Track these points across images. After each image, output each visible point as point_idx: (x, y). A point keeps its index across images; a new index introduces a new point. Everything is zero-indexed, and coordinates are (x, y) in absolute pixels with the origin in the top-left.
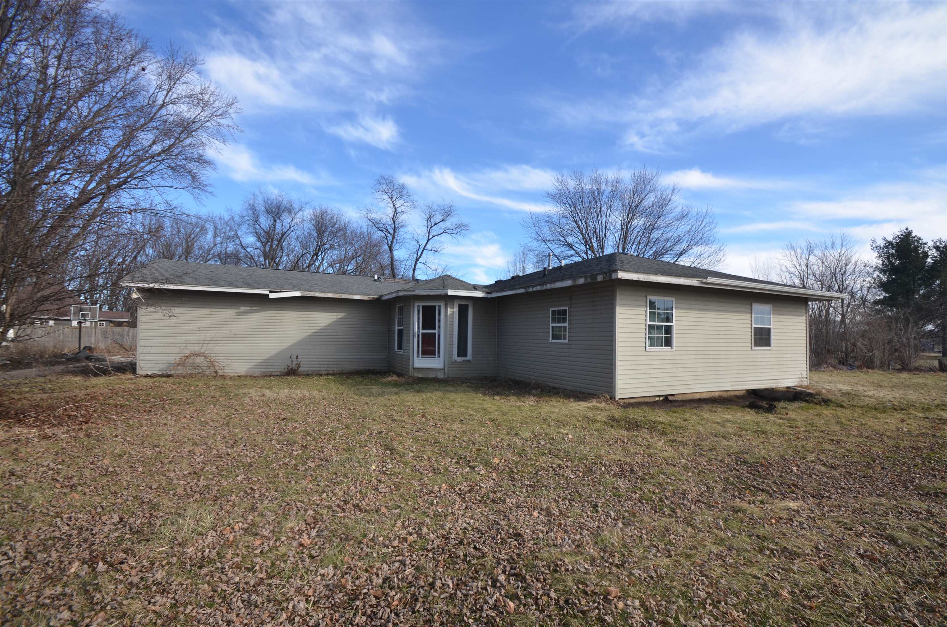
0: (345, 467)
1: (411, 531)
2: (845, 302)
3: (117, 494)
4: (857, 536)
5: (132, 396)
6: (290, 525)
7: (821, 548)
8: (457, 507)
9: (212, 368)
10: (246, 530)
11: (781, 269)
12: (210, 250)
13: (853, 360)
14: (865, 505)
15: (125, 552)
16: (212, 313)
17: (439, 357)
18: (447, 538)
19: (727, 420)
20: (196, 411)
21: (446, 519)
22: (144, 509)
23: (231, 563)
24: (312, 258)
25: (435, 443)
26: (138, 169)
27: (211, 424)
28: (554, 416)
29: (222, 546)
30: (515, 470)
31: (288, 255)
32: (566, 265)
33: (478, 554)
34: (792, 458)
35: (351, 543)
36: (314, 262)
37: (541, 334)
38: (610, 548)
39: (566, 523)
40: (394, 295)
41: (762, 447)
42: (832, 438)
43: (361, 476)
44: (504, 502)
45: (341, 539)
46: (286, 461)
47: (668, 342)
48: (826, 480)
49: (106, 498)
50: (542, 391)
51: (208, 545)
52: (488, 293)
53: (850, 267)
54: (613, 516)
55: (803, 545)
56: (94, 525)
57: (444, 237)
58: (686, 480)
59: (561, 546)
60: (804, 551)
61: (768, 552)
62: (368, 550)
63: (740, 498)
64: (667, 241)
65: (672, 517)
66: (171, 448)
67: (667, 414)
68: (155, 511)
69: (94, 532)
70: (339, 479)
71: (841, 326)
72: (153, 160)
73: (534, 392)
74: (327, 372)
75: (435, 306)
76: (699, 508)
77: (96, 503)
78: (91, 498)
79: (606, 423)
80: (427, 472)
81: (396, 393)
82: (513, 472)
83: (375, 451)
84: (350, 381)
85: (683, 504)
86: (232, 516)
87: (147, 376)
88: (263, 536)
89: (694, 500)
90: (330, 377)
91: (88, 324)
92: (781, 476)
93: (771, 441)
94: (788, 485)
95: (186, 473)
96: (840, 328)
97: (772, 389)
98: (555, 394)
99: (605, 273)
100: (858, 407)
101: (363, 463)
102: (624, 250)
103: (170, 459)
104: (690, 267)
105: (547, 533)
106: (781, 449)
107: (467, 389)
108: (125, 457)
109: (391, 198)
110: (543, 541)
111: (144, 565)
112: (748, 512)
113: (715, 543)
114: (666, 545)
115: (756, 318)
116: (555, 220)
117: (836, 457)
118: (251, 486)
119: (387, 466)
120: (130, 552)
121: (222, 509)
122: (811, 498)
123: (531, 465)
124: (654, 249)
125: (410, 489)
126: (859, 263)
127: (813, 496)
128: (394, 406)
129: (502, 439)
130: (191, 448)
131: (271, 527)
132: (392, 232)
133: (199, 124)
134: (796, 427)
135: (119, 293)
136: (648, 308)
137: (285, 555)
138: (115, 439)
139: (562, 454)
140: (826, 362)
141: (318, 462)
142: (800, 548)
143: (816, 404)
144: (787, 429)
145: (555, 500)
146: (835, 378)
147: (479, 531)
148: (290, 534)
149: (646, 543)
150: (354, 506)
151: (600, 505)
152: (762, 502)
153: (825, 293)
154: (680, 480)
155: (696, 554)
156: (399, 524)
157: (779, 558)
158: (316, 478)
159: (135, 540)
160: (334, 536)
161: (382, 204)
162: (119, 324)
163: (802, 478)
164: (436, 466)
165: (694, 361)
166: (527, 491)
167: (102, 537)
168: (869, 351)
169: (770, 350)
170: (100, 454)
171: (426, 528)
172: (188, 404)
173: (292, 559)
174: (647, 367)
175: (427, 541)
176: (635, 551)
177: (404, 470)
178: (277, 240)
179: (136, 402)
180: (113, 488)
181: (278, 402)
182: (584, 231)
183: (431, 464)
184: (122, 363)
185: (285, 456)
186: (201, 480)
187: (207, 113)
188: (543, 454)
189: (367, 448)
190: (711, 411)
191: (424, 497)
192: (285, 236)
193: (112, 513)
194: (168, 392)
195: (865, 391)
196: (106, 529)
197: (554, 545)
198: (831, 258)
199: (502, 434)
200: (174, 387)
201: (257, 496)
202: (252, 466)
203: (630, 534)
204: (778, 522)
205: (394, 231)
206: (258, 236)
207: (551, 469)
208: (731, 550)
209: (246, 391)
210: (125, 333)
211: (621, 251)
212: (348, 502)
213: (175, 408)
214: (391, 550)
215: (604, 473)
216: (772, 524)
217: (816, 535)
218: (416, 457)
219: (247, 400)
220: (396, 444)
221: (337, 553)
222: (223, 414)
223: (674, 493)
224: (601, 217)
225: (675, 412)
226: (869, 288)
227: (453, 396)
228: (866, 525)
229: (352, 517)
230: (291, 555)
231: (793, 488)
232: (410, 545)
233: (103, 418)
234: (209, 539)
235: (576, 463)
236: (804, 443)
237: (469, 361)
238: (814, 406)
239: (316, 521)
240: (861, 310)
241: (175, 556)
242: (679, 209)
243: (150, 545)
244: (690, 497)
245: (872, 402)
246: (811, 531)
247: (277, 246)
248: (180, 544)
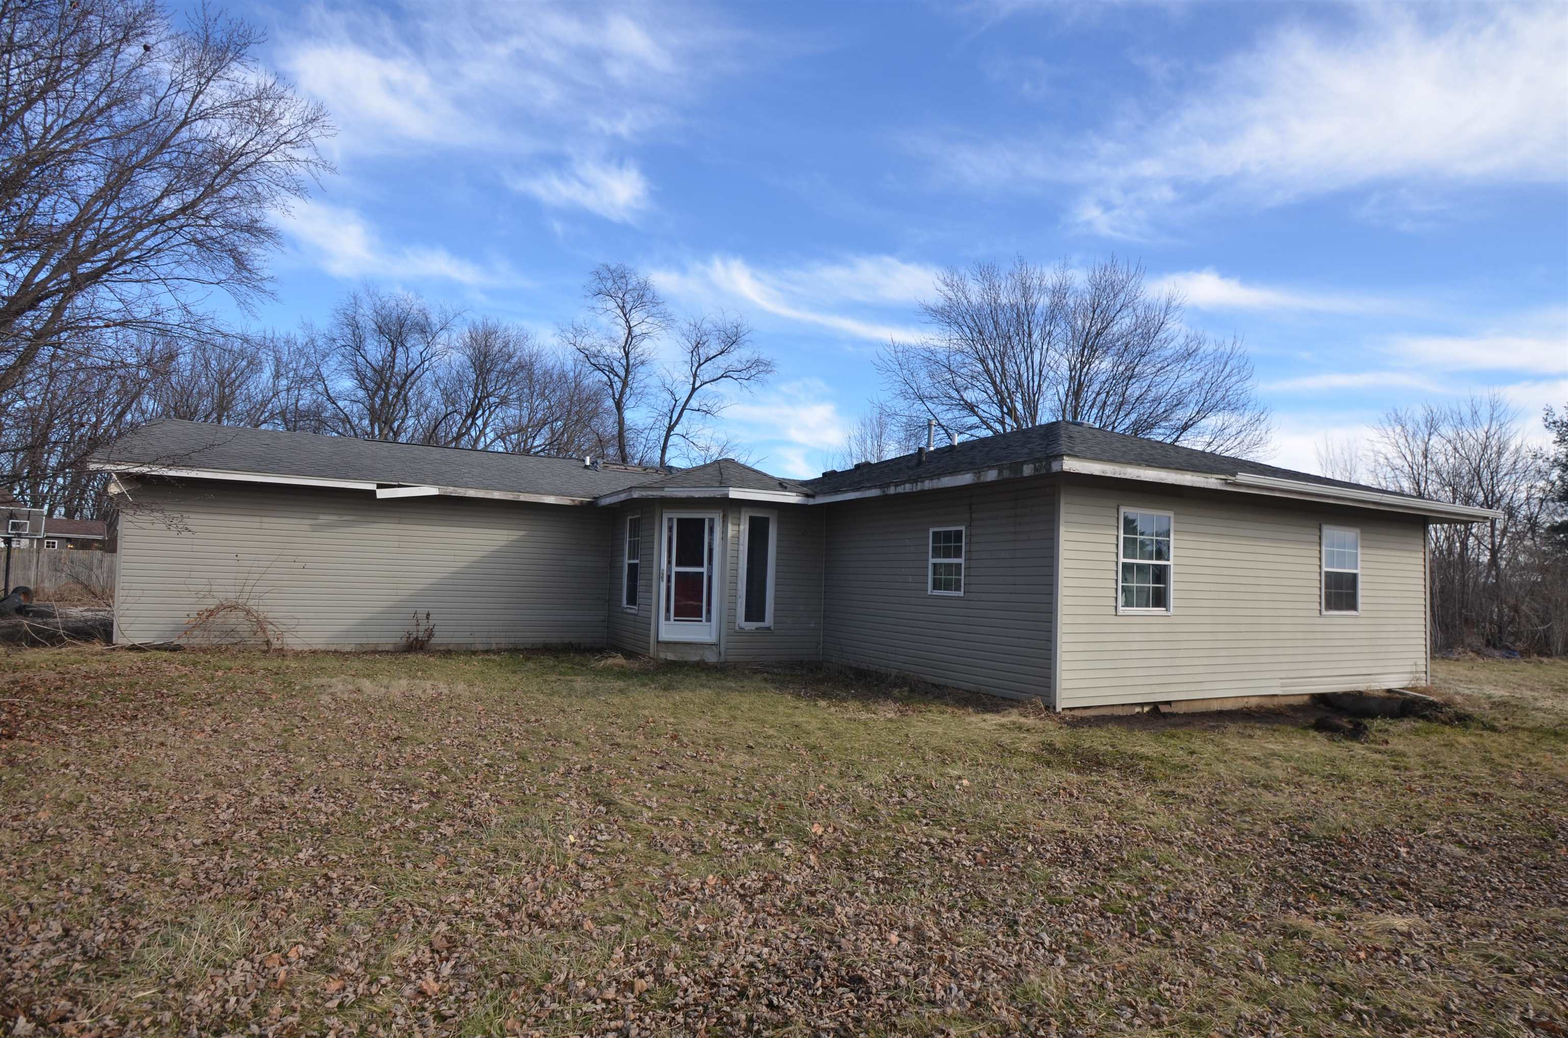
0: (514, 838)
1: (642, 968)
2: (1498, 526)
3: (62, 880)
4: (1522, 984)
5: (101, 686)
6: (400, 952)
7: (1454, 1008)
8: (736, 922)
9: (260, 634)
10: (311, 960)
11: (1376, 461)
12: (265, 403)
13: (1512, 639)
14: (1537, 922)
15: (71, 999)
16: (265, 526)
17: (709, 620)
18: (714, 985)
19: (1274, 754)
20: (224, 718)
21: (713, 944)
22: (112, 913)
23: (278, 1025)
24: (465, 421)
25: (696, 792)
26: (131, 245)
27: (252, 744)
28: (935, 742)
29: (262, 991)
30: (855, 849)
31: (418, 415)
32: (962, 444)
33: (776, 1017)
34: (1398, 830)
35: (521, 991)
36: (469, 429)
37: (910, 579)
38: (1041, 1008)
39: (953, 956)
40: (623, 497)
41: (1341, 807)
42: (1475, 790)
43: (545, 856)
44: (832, 913)
45: (501, 984)
46: (397, 823)
47: (1160, 599)
48: (1463, 873)
49: (40, 888)
50: (912, 691)
51: (235, 989)
52: (807, 496)
53: (1507, 459)
54: (1047, 944)
55: (1420, 1001)
56: (13, 942)
57: (724, 386)
58: (1193, 872)
59: (944, 1003)
60: (1421, 1015)
61: (1351, 1017)
62: (555, 1006)
63: (1297, 909)
64: (1157, 400)
65: (1165, 947)
66: (172, 792)
67: (1157, 740)
68: (133, 917)
69: (12, 955)
70: (501, 861)
71: (1489, 572)
72: (162, 228)
73: (896, 692)
74: (486, 647)
75: (703, 520)
76: (1218, 928)
77: (18, 898)
78: (9, 887)
79: (1036, 757)
80: (677, 849)
81: (621, 691)
82: (850, 852)
83: (575, 805)
84: (530, 665)
85: (1185, 920)
86: (286, 930)
87: (134, 648)
88: (345, 974)
89: (1209, 913)
90: (493, 657)
91: (25, 543)
92: (1377, 866)
93: (1358, 795)
94: (1390, 883)
95: (197, 842)
96: (1487, 577)
97: (1360, 692)
98: (937, 697)
99: (1039, 460)
100: (1524, 729)
101: (550, 829)
102: (1075, 417)
103: (169, 814)
104: (1203, 452)
105: (916, 976)
106: (1377, 813)
107: (763, 685)
108: (81, 809)
109: (622, 308)
110: (908, 993)
111: (106, 1026)
112: (1314, 936)
113: (1247, 999)
114: (1152, 1003)
115: (1331, 555)
116: (942, 357)
117: (1483, 828)
118: (326, 871)
119: (599, 837)
120: (80, 998)
121: (265, 916)
122: (1434, 909)
123: (887, 838)
124: (1133, 417)
125: (643, 884)
126: (1523, 453)
127: (1438, 906)
128: (617, 716)
129: (830, 786)
130: (211, 793)
131: (362, 955)
132: (622, 373)
133: (252, 158)
134: (1406, 769)
135: (86, 486)
136: (1121, 531)
137: (387, 1012)
138: (63, 770)
139: (948, 818)
140: (1463, 642)
141: (460, 826)
142: (1414, 1009)
143: (1446, 723)
144: (1388, 772)
145: (933, 910)
146: (1482, 674)
147: (780, 971)
148: (399, 971)
149: (1113, 998)
150: (529, 916)
151: (1022, 920)
152: (1340, 917)
153: (1459, 507)
154: (1180, 872)
155: (1210, 1022)
156: (619, 953)
157: (1373, 1030)
158: (455, 858)
159: (92, 973)
160: (486, 977)
161: (604, 320)
162: (85, 545)
163: (1416, 869)
164: (696, 837)
165: (1209, 636)
166: (878, 892)
167: (27, 965)
168: (1543, 622)
169: (1357, 617)
170: (33, 800)
171: (672, 964)
172: (209, 705)
173: (399, 1020)
174: (1121, 647)
175: (674, 990)
176: (1091, 1014)
177: (632, 844)
178: (396, 385)
179: (107, 699)
180: (54, 870)
181: (386, 704)
182: (998, 380)
183: (687, 835)
184: (86, 621)
185: (395, 813)
186: (228, 857)
187: (267, 137)
188: (912, 817)
189: (559, 800)
190: (1242, 735)
191: (670, 901)
192: (412, 378)
193: (50, 919)
194: (172, 681)
195: (1536, 699)
196: (36, 950)
197: (929, 1001)
198: (1472, 441)
199: (830, 775)
200: (185, 670)
201: (336, 891)
202: (328, 832)
203: (1081, 980)
204: (1371, 956)
205: (627, 371)
206: (361, 379)
207: (926, 848)
208: (1278, 1013)
209: (324, 680)
210: (95, 561)
211: (1069, 418)
212: (519, 909)
213: (183, 711)
214: (601, 1006)
215: (1031, 856)
216: (1359, 961)
217: (1443, 983)
218: (657, 820)
219: (325, 699)
220: (617, 793)
221: (491, 1012)
222: (277, 729)
223: (1169, 897)
224: (1032, 352)
225: (1172, 736)
226: (1542, 500)
227: (735, 699)
228: (1540, 963)
229: (524, 938)
230: (399, 1013)
231: (1401, 889)
232: (639, 998)
233: (42, 729)
234: (237, 977)
235: (978, 836)
236: (1422, 800)
237: (769, 628)
238: (1440, 729)
239: (452, 944)
240: (1528, 543)
241: (170, 1008)
242: (1180, 341)
243: (120, 986)
244: (1199, 906)
245: (1549, 720)
246: (1433, 973)
247: (397, 396)
248: (179, 985)
